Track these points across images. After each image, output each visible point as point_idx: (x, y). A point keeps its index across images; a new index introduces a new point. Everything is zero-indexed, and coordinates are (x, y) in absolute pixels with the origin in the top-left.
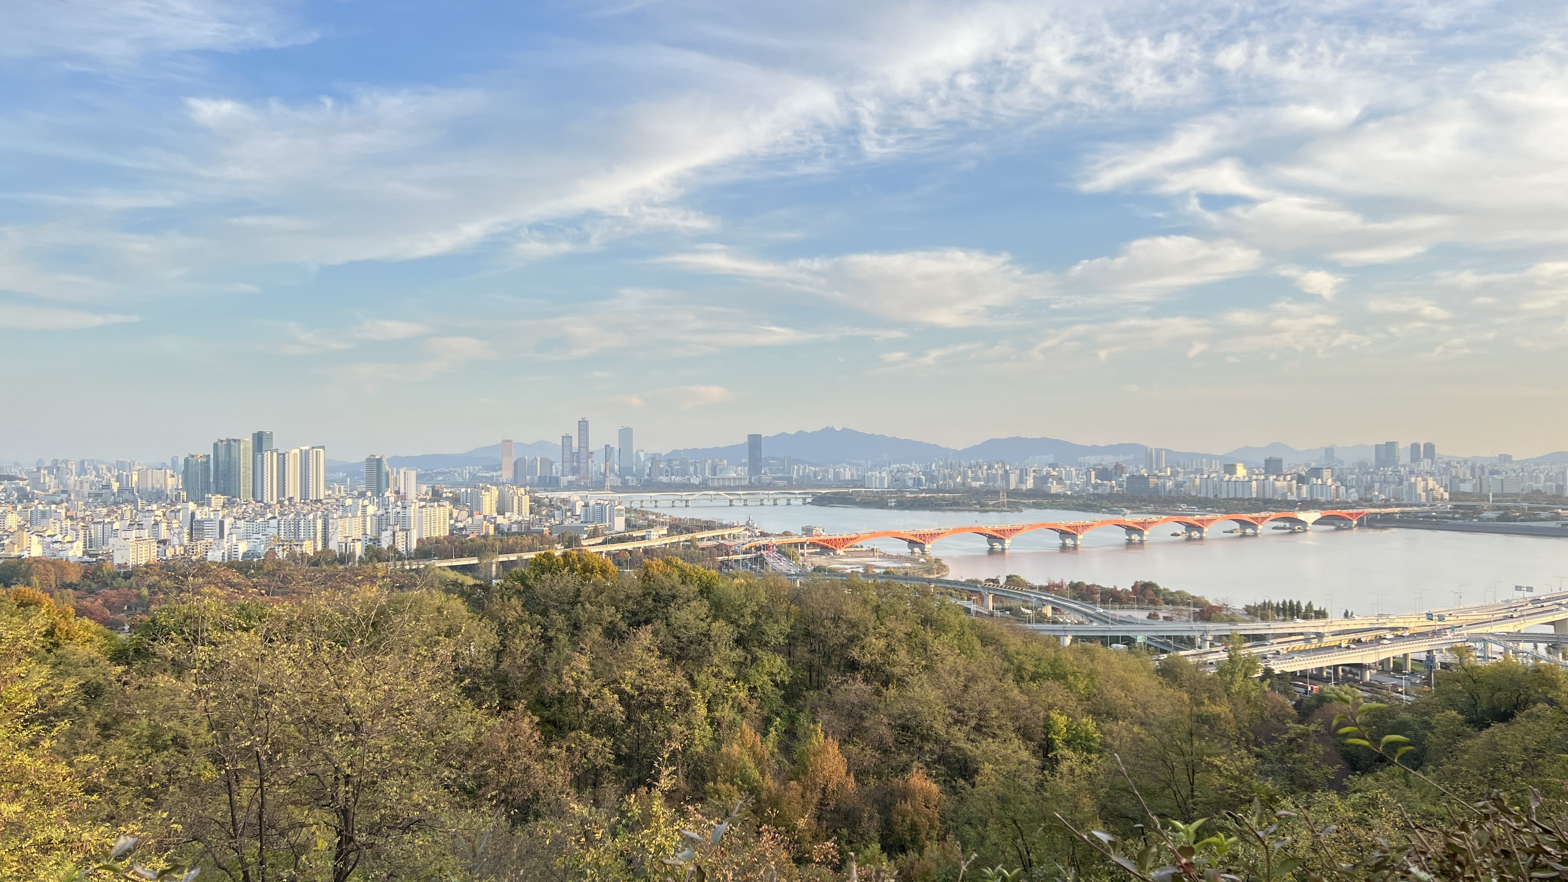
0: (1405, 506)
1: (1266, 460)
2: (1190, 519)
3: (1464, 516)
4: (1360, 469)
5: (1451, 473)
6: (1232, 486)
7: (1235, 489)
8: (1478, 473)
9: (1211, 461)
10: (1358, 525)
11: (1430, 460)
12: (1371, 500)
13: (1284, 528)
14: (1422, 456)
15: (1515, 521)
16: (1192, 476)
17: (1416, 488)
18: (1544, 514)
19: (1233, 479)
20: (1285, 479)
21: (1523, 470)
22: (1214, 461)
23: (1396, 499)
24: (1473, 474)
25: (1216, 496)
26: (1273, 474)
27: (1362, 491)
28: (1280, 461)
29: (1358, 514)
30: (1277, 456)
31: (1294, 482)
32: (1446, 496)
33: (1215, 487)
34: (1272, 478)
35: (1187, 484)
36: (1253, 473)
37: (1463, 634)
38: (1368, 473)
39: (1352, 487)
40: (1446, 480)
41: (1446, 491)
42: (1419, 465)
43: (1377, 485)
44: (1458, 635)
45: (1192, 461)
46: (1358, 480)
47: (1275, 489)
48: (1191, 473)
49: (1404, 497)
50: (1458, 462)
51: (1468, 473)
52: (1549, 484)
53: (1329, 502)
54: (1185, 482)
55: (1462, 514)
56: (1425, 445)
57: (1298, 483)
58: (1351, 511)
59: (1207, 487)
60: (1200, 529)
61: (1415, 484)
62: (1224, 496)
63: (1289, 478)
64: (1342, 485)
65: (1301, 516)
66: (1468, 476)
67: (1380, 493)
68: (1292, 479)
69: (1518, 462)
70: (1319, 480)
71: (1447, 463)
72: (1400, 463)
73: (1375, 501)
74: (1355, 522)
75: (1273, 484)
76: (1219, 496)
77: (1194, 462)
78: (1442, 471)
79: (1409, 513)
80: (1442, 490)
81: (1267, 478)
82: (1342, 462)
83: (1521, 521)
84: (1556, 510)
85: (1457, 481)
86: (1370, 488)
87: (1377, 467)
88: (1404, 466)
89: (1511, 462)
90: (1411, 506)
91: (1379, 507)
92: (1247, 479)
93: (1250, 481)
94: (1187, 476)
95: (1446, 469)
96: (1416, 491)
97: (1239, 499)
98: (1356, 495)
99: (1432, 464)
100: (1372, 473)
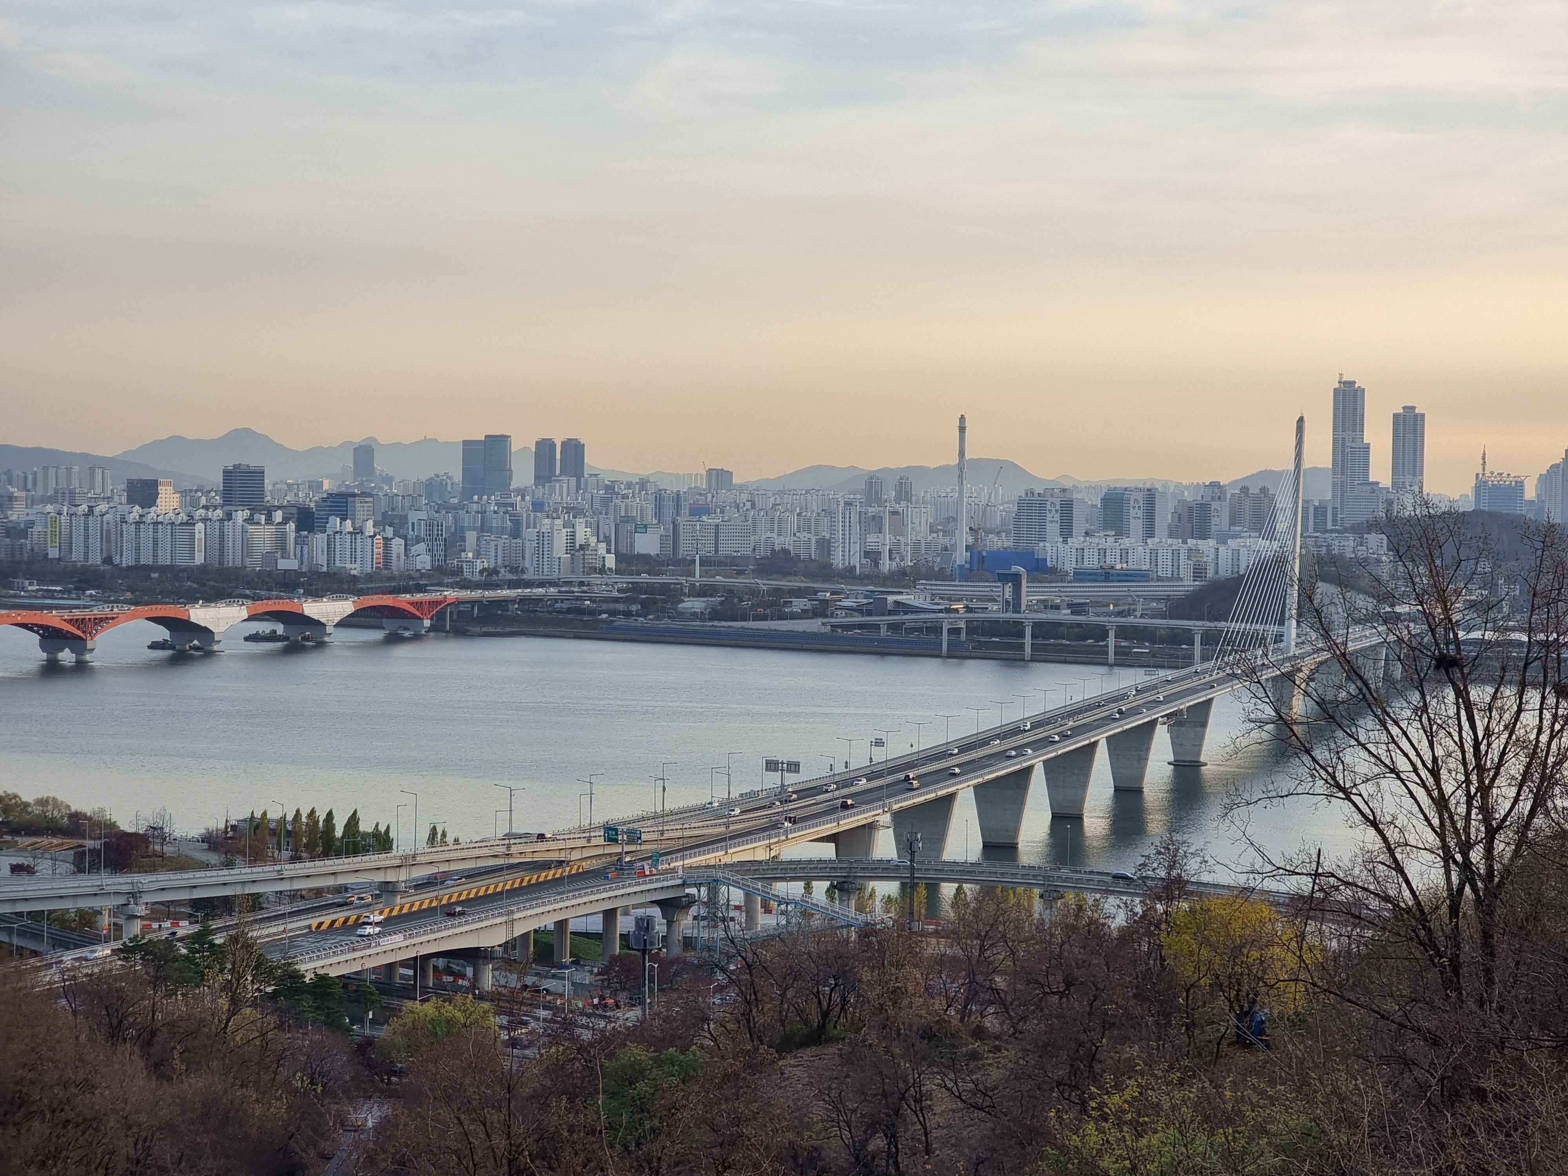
0: (529, 584)
1: (226, 472)
2: (54, 619)
3: (647, 607)
4: (429, 496)
5: (616, 508)
6: (146, 533)
7: (155, 542)
8: (669, 510)
9: (92, 469)
10: (433, 628)
11: (573, 480)
12: (460, 571)
13: (272, 637)
14: (558, 472)
15: (744, 619)
16: (49, 508)
17: (551, 544)
18: (799, 604)
19: (151, 516)
20: (269, 520)
21: (753, 506)
22: (99, 472)
23: (514, 570)
24: (659, 514)
25: (108, 560)
26: (243, 504)
27: (440, 552)
28: (258, 475)
29: (433, 603)
30: (251, 461)
31: (291, 526)
32: (611, 561)
33: (106, 536)
34: (241, 515)
35: (38, 528)
36: (195, 504)
37: (674, 870)
38: (448, 508)
39: (418, 540)
40: (608, 527)
41: (609, 552)
42: (552, 490)
43: (471, 537)
44: (666, 872)
45: (46, 469)
46: (430, 525)
47: (247, 547)
48: (45, 500)
49: (527, 564)
50: (629, 486)
51: (650, 509)
52: (803, 536)
53: (370, 577)
54: (31, 524)
55: (643, 603)
56: (563, 443)
57: (298, 529)
58: (419, 596)
59: (87, 537)
60: (78, 643)
61: (551, 534)
62: (127, 560)
63: (278, 516)
64: (396, 534)
65: (312, 609)
66: (650, 519)
67: (478, 555)
68: (285, 521)
69: (741, 488)
70: (348, 523)
71: (607, 488)
72: (513, 486)
73: (467, 575)
74: (427, 623)
75: (244, 531)
76: (116, 560)
77: (52, 471)
78: (597, 505)
79: (537, 600)
80: (602, 547)
81: (229, 516)
82: (389, 480)
83: (756, 618)
84: (821, 595)
85: (630, 527)
86: (455, 541)
87: (467, 494)
88: (522, 492)
89: (730, 487)
90: (541, 584)
91: (477, 586)
92: (183, 517)
93: (190, 523)
94: (38, 508)
95: (606, 502)
96: (551, 551)
97: (162, 569)
98: (428, 558)
99: (578, 488)
100: (455, 508)
